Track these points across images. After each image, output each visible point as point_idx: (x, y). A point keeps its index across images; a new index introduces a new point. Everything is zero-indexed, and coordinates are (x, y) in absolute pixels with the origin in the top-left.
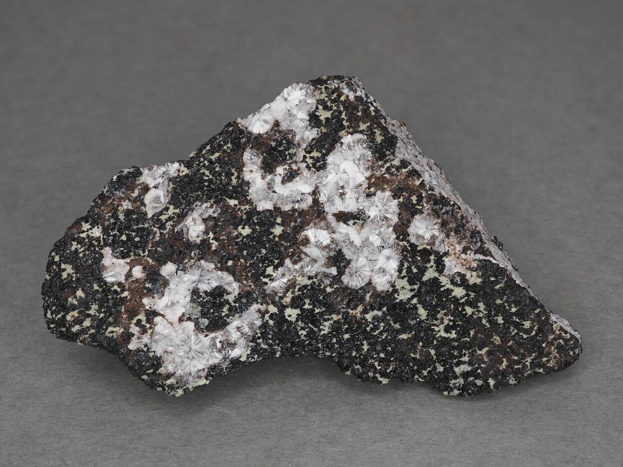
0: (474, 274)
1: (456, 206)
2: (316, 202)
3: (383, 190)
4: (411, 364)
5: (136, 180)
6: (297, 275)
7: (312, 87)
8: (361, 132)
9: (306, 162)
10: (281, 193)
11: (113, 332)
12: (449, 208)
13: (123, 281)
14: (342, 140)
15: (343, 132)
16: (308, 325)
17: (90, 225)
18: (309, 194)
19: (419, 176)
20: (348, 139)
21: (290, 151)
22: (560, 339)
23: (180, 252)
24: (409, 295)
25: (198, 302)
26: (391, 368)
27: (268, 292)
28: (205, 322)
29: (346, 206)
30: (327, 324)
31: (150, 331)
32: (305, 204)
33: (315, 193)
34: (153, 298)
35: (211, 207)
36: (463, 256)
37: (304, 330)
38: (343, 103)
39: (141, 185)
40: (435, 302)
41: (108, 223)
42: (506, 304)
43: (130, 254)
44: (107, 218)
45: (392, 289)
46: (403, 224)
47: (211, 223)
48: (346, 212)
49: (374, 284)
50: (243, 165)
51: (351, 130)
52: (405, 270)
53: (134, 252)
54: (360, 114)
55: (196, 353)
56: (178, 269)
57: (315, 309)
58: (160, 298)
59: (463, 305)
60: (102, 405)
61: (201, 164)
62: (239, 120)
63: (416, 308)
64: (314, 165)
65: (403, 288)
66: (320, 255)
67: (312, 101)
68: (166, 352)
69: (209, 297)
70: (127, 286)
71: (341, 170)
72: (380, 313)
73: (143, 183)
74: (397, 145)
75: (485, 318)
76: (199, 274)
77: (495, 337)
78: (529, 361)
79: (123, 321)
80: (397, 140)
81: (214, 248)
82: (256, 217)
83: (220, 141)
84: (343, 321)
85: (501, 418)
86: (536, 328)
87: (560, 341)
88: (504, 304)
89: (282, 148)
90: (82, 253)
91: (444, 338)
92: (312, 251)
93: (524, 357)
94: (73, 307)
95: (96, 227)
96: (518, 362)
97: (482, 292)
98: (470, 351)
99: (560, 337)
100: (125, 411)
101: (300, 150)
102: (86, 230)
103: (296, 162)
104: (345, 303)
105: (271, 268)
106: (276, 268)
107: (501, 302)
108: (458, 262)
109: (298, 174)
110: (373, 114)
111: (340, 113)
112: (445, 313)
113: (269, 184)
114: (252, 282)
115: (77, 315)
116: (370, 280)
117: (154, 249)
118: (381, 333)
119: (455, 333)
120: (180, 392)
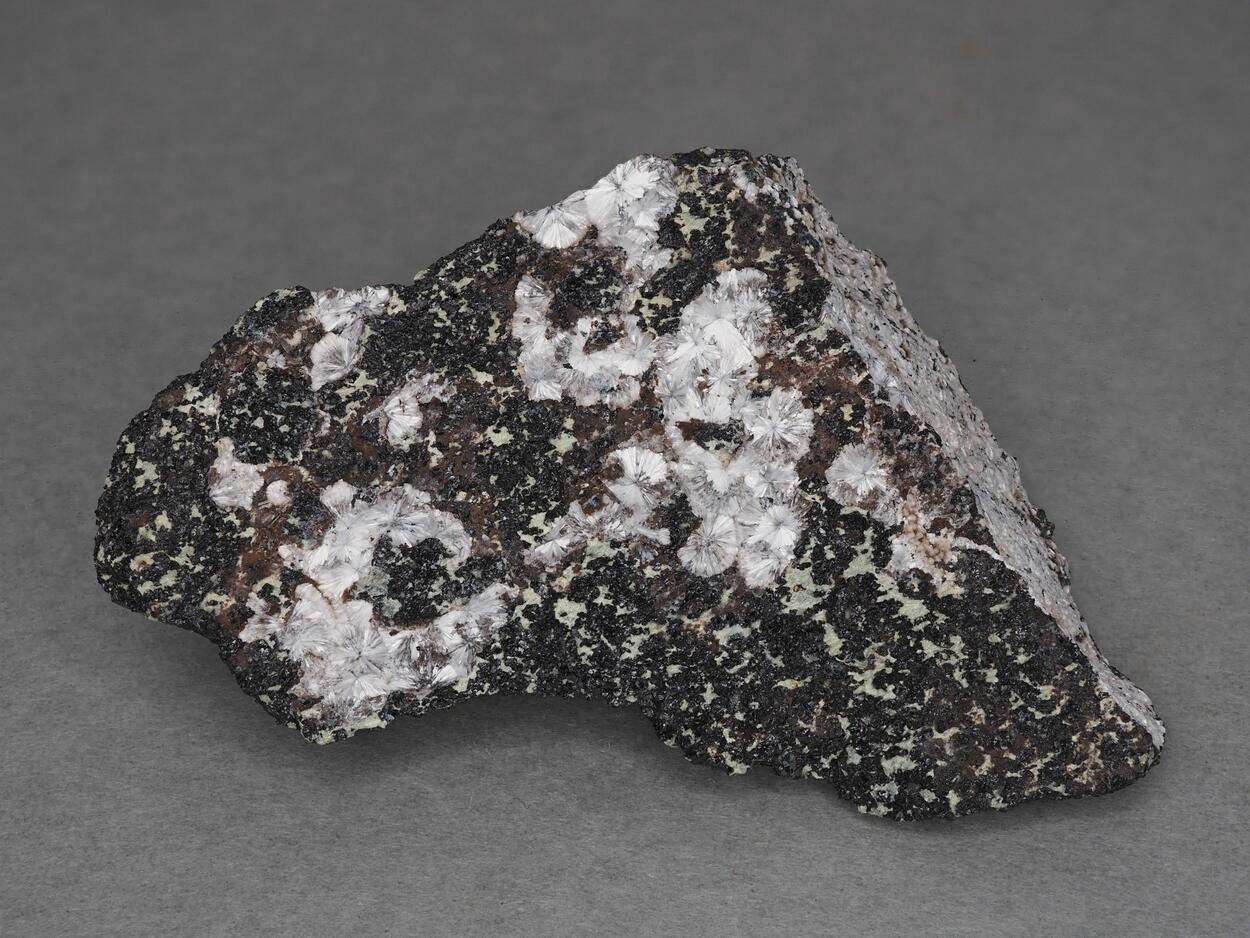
0: (950, 576)
1: (931, 436)
2: (647, 395)
3: (787, 387)
4: (798, 742)
5: (299, 314)
6: (590, 536)
7: (672, 167)
8: (761, 267)
9: (640, 314)
10: (580, 370)
11: (214, 603)
12: (913, 438)
13: (248, 508)
14: (718, 279)
15: (724, 262)
16: (599, 637)
17: (200, 390)
18: (636, 378)
19: (862, 367)
20: (729, 277)
21: (610, 290)
22: (1110, 730)
23: (367, 464)
24: (811, 602)
25: (386, 565)
26: (755, 744)
27: (527, 562)
28: (396, 605)
29: (707, 410)
30: (637, 640)
31: (284, 611)
32: (625, 397)
33: (648, 377)
34: (300, 546)
35: (440, 382)
36: (931, 537)
37: (589, 645)
38: (733, 205)
39: (307, 325)
40: (863, 624)
41: (234, 391)
42: (1008, 646)
43: (269, 456)
44: (232, 380)
45: (778, 586)
46: (817, 458)
47: (435, 414)
48: (706, 422)
49: (742, 571)
50: (514, 306)
51: (740, 260)
52: (809, 553)
53: (276, 454)
54: (762, 230)
55: (370, 664)
56: (356, 497)
57: (618, 607)
58: (312, 549)
59: (919, 636)
60: (193, 743)
61: (433, 297)
62: (518, 218)
63: (822, 631)
64: (655, 322)
65: (800, 586)
66: (641, 501)
67: (672, 194)
68: (311, 654)
69: (409, 558)
70: (254, 517)
71: (707, 339)
72: (746, 632)
73: (312, 321)
74: (827, 300)
75: (961, 668)
76: (398, 511)
77: (975, 709)
78: (1039, 767)
79: (237, 583)
80: (830, 289)
81: (434, 463)
82: (524, 412)
83: (475, 255)
84: (667, 638)
85: (965, 874)
86: (1063, 702)
87: (1111, 733)
88: (1004, 644)
89: (593, 282)
90: (179, 444)
91: (870, 697)
92: (626, 491)
93: (1029, 756)
94: (147, 547)
95: (211, 396)
96: (1016, 766)
97: (959, 615)
98: (919, 730)
99: (1112, 725)
100: (232, 762)
101: (631, 290)
102: (190, 399)
103: (618, 312)
104: (677, 602)
105: (542, 516)
106: (551, 517)
107: (999, 640)
108: (921, 548)
109: (618, 337)
110: (790, 232)
111: (723, 223)
112: (880, 647)
113: (559, 349)
114: (500, 539)
115: (150, 562)
116: (736, 563)
117: (315, 451)
118: (743, 672)
119: (894, 691)
120: (326, 737)
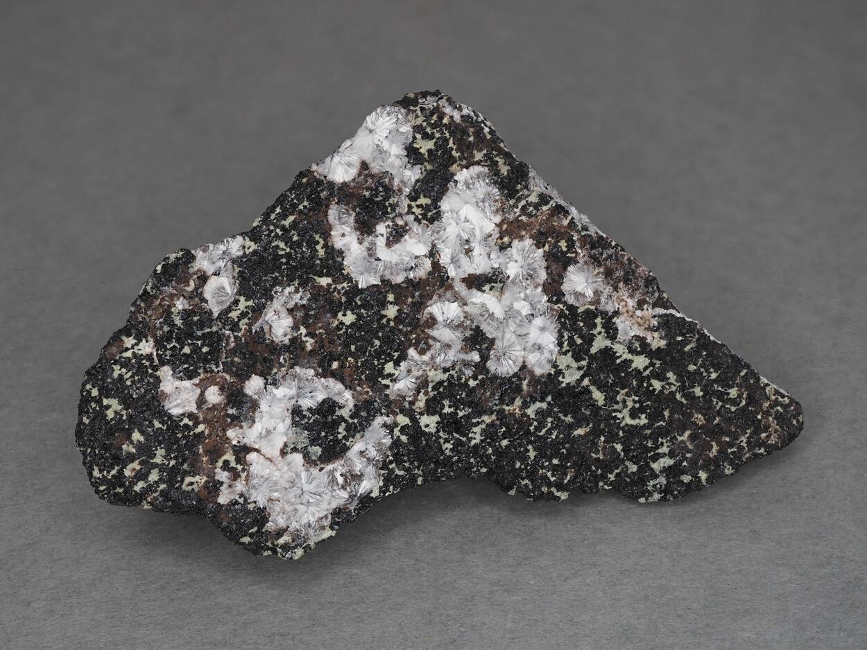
0: (656, 335)
1: (619, 248)
2: (436, 266)
3: (521, 238)
4: (594, 468)
5: (188, 268)
6: (428, 369)
7: (403, 110)
8: (478, 163)
9: (413, 213)
10: (387, 260)
11: (192, 484)
12: (611, 251)
13: (195, 411)
14: (456, 178)
15: (455, 166)
16: (452, 435)
17: (134, 338)
18: (425, 256)
19: (567, 213)
20: (462, 175)
21: (391, 201)
22: (777, 405)
23: (265, 359)
24: (578, 375)
25: (302, 424)
26: (569, 477)
27: (392, 398)
28: (317, 450)
29: (475, 267)
30: (477, 429)
31: (243, 475)
32: (422, 270)
33: (433, 253)
34: (241, 427)
35: (297, 291)
36: (639, 313)
37: (449, 442)
38: (448, 127)
39: (196, 274)
40: (613, 381)
41: (161, 332)
42: (702, 370)
43: (199, 371)
44: (158, 325)
45: (554, 370)
46: (553, 280)
47: (300, 314)
48: (478, 274)
49: (529, 366)
50: (330, 228)
51: (464, 162)
52: (566, 343)
53: (205, 368)
54: (471, 139)
55: (312, 495)
56: (266, 384)
57: (458, 411)
58: (250, 427)
59: (648, 378)
60: (177, 590)
61: (273, 234)
62: (314, 167)
63: (589, 392)
64: (424, 216)
65: (568, 366)
66: (454, 337)
67: (406, 129)
68: (271, 499)
69: (316, 416)
70: (202, 417)
71: (463, 219)
72: (544, 405)
73: (199, 270)
74: (530, 175)
75: (679, 392)
76: (297, 386)
77: (696, 415)
78: (745, 441)
79: (204, 465)
80: (528, 167)
81: (309, 348)
82: (358, 297)
83: (293, 199)
84: (498, 423)
85: (720, 522)
86: (745, 396)
87: (778, 408)
88: (699, 369)
89: (380, 198)
90: (130, 380)
91: (631, 426)
92: (442, 333)
93: (735, 437)
94: (131, 458)
95: (144, 340)
96: (731, 445)
97: (669, 358)
98: (669, 438)
99: (776, 403)
100: (212, 594)
101: (403, 198)
102: (130, 346)
103: (401, 215)
104: (496, 398)
105: (391, 364)
106: (397, 364)
107: (695, 368)
108: (633, 321)
109: (406, 231)
110: (489, 137)
111: (446, 140)
112: (627, 393)
113: (369, 249)
114: (369, 387)
115: (138, 468)
116: (524, 362)
117: (229, 360)
118: (549, 432)
119: (646, 418)
120: (299, 552)
